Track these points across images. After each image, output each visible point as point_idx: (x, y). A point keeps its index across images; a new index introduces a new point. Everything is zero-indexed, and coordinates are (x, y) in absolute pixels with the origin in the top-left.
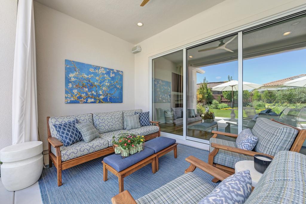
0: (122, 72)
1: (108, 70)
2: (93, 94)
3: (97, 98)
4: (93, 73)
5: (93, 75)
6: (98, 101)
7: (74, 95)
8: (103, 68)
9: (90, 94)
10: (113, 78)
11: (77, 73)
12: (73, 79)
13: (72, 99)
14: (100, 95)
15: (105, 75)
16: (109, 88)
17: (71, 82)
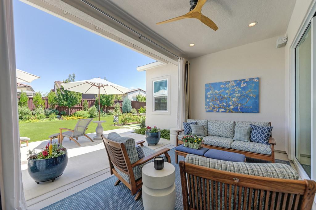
0: (258, 78)
1: (238, 82)
2: (223, 105)
3: (227, 108)
4: (223, 88)
5: (223, 90)
6: (228, 111)
7: (210, 107)
8: (233, 81)
9: (221, 105)
10: (244, 88)
11: (212, 91)
12: (209, 96)
13: (209, 109)
14: (231, 105)
15: (235, 87)
16: (239, 98)
17: (208, 98)
